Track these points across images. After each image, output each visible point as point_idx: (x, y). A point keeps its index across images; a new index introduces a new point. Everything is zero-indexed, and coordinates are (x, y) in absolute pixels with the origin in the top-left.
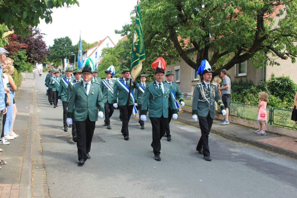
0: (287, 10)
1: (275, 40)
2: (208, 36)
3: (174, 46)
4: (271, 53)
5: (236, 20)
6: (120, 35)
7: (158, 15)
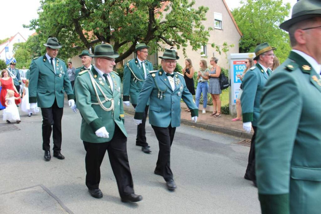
0: (172, 6)
1: (164, 31)
2: (109, 28)
3: (80, 38)
4: (162, 42)
5: (132, 15)
6: (28, 29)
7: (62, 9)
